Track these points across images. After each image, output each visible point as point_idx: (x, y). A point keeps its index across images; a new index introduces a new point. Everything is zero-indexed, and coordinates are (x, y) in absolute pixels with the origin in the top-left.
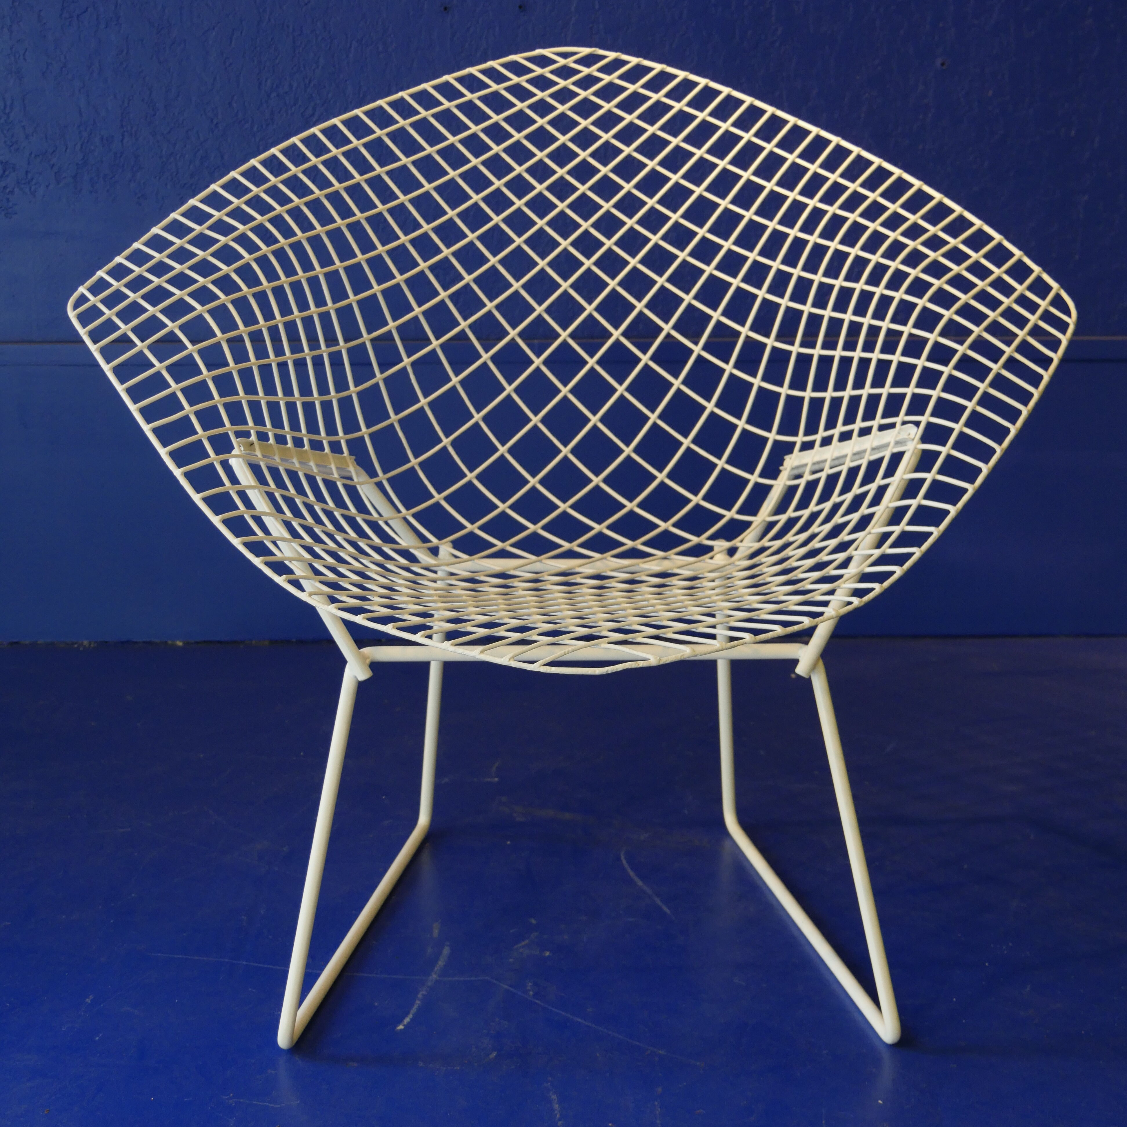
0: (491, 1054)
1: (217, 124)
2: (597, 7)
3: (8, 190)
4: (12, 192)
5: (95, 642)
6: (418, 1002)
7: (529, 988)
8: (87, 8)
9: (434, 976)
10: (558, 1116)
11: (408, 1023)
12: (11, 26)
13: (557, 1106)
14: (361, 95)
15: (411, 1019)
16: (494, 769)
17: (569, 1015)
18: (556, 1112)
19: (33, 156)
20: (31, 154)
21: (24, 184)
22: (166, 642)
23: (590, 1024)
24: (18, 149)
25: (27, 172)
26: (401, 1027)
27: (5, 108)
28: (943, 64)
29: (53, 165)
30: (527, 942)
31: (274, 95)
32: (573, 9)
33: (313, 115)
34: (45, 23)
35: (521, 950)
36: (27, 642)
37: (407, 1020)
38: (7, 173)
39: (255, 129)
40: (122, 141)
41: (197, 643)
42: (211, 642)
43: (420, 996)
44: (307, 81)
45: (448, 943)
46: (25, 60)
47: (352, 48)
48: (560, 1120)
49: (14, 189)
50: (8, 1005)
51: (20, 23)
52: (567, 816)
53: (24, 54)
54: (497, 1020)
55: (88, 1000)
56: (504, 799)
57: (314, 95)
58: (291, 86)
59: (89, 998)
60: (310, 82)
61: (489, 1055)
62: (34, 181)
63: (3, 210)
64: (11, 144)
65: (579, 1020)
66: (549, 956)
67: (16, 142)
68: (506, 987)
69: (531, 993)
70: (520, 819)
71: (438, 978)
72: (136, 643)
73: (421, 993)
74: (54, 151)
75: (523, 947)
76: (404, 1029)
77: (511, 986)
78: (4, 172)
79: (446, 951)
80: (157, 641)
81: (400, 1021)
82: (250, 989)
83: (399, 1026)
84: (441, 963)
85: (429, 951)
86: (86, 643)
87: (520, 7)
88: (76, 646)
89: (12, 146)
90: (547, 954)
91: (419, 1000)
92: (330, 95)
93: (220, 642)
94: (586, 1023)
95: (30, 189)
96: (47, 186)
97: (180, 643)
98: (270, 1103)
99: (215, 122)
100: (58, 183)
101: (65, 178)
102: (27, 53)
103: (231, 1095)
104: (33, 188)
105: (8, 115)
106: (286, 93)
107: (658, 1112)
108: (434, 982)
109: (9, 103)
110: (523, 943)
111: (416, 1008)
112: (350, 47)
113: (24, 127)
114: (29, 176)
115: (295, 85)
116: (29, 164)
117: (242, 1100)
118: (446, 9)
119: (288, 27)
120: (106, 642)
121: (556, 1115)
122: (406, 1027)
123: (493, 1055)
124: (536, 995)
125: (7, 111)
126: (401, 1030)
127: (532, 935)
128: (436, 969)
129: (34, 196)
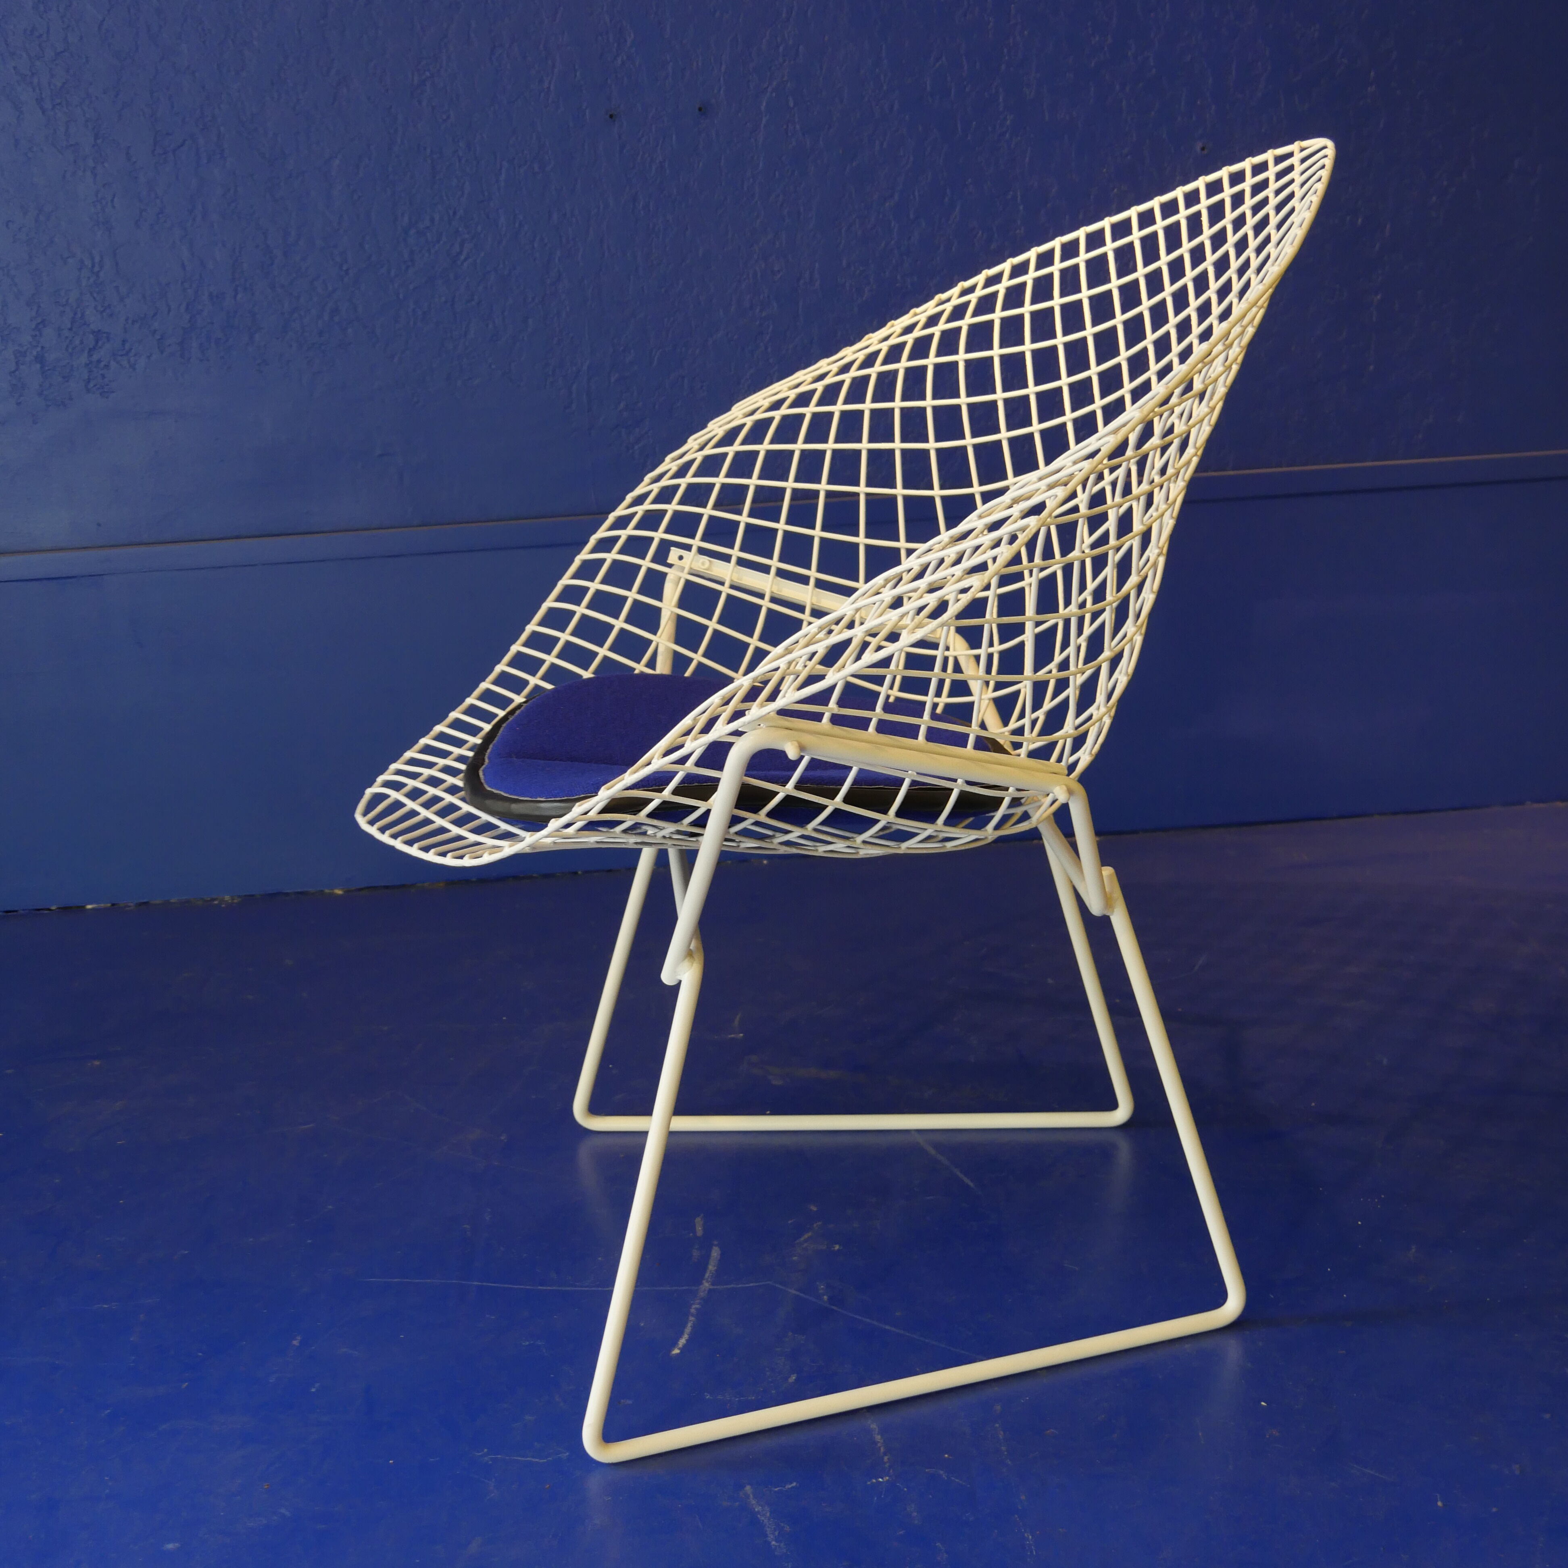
0: (790, 1377)
1: (347, 270)
2: (791, 104)
3: (102, 364)
4: (107, 366)
5: (239, 896)
6: (691, 1318)
7: (821, 1291)
8: (184, 141)
9: (706, 1285)
10: (882, 1450)
11: (685, 1346)
12: (94, 168)
13: (879, 1437)
14: (517, 225)
15: (687, 1341)
16: (736, 1022)
17: (875, 1323)
18: (879, 1445)
19: (130, 321)
20: (127, 320)
21: (122, 355)
22: (322, 891)
23: (902, 1332)
24: (111, 315)
25: (124, 342)
26: (676, 1351)
27: (93, 266)
28: (1203, 149)
29: (155, 331)
30: (810, 1234)
31: (412, 232)
32: (763, 108)
33: (460, 253)
34: (135, 162)
35: (805, 1245)
36: (157, 902)
37: (682, 1342)
38: (100, 343)
39: (393, 273)
40: (235, 297)
41: (361, 890)
42: (375, 888)
43: (693, 1311)
44: (451, 213)
45: (716, 1243)
46: (114, 207)
47: (503, 170)
48: (885, 1454)
49: (109, 362)
50: (200, 1354)
51: (106, 165)
52: (833, 1074)
53: (112, 201)
54: (790, 1334)
55: (296, 1343)
56: (754, 1058)
57: (460, 229)
58: (432, 220)
59: (296, 1340)
60: (455, 213)
61: (786, 1379)
62: (133, 351)
63: (99, 388)
64: (102, 309)
65: (887, 1327)
66: (838, 1250)
67: (109, 306)
68: (794, 1292)
69: (825, 1297)
70: (777, 1082)
71: (712, 1287)
72: (287, 894)
73: (694, 1307)
74: (155, 314)
75: (806, 1241)
76: (680, 1353)
77: (799, 1290)
78: (97, 342)
79: (715, 1253)
80: (312, 890)
81: (674, 1344)
82: (487, 1316)
83: (673, 1350)
84: (712, 1267)
85: (696, 1253)
86: (227, 898)
87: (700, 109)
88: (216, 902)
89: (104, 311)
90: (837, 1247)
91: (693, 1316)
92: (479, 228)
93: (386, 887)
94: (897, 1331)
95: (129, 362)
96: (149, 357)
97: (339, 892)
98: (533, 1457)
99: (344, 268)
100: (162, 352)
101: (169, 345)
102: (115, 199)
103: (486, 1450)
104: (132, 359)
105: (97, 274)
106: (428, 228)
107: (1001, 1437)
108: (706, 1292)
109: (97, 259)
110: (806, 1236)
111: (691, 1327)
112: (501, 169)
113: (117, 288)
114: (127, 346)
115: (437, 217)
116: (126, 331)
117: (499, 1456)
118: (611, 116)
119: (425, 149)
120: (252, 896)
121: (880, 1449)
122: (682, 1350)
123: (793, 1378)
124: (831, 1299)
125: (96, 269)
126: (677, 1354)
127: (815, 1225)
128: (707, 1275)
129: (134, 369)
